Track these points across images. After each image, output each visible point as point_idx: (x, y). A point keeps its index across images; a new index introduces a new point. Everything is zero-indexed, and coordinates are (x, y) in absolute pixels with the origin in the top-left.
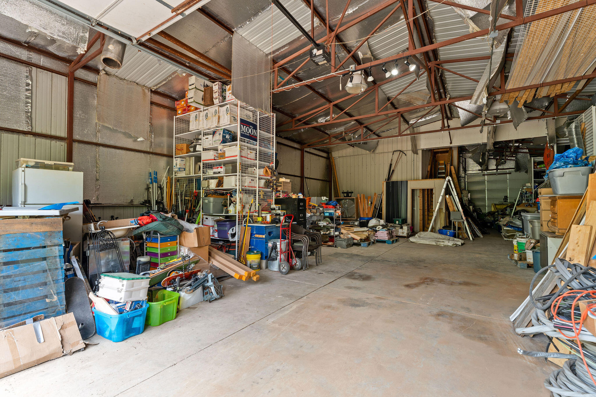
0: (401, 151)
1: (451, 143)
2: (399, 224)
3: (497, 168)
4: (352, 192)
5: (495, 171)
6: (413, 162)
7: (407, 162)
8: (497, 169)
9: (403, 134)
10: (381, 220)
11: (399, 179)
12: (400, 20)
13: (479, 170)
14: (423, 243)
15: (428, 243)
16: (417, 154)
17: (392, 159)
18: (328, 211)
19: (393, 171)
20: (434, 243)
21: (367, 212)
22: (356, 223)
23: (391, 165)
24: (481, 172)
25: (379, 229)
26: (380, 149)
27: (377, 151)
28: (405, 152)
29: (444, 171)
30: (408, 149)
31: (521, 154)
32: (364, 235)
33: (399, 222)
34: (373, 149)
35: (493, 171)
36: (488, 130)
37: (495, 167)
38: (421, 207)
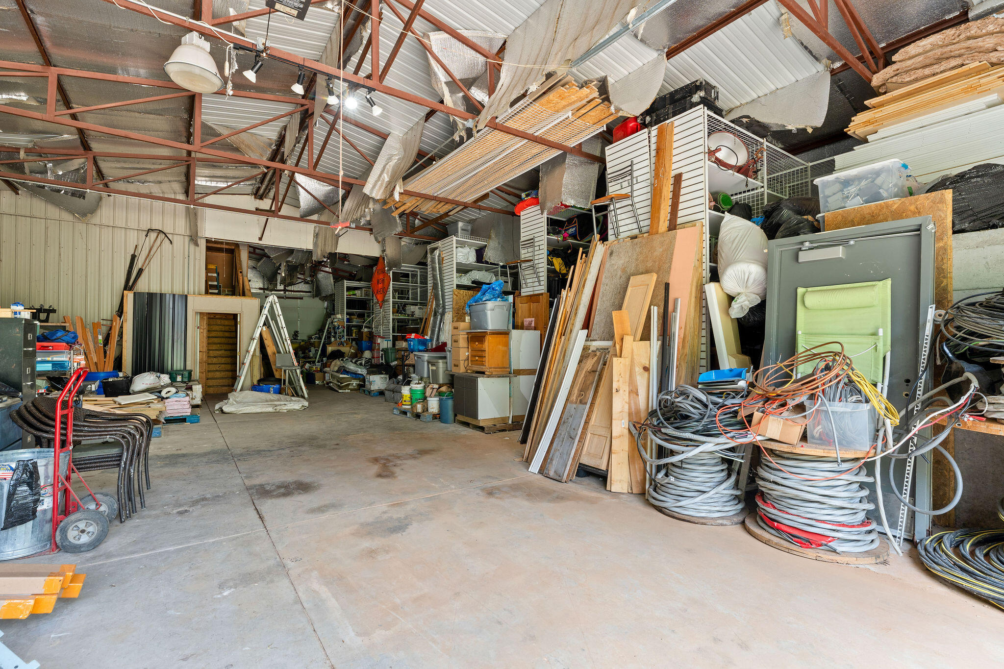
0: (160, 231)
1: (260, 239)
2: (182, 382)
3: (285, 288)
4: (54, 311)
5: (282, 292)
6: (186, 260)
7: (173, 257)
8: (285, 290)
9: (200, 201)
10: (162, 376)
11: (155, 289)
12: (322, 8)
13: (260, 289)
14: (250, 412)
15: (259, 410)
16: (197, 245)
17: (136, 246)
18: (50, 359)
19: (140, 271)
20: (270, 409)
21: (95, 360)
22: (94, 387)
23: (133, 257)
24: (261, 291)
25: (168, 395)
26: (105, 214)
27: (96, 219)
28: (170, 236)
29: (215, 283)
30: (177, 232)
31: (323, 273)
32: (154, 409)
33: (182, 377)
34: (86, 213)
35: (279, 292)
36: (315, 231)
37: (282, 287)
38: (203, 347)
